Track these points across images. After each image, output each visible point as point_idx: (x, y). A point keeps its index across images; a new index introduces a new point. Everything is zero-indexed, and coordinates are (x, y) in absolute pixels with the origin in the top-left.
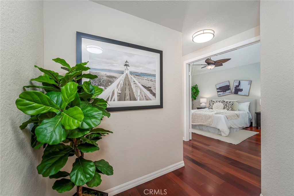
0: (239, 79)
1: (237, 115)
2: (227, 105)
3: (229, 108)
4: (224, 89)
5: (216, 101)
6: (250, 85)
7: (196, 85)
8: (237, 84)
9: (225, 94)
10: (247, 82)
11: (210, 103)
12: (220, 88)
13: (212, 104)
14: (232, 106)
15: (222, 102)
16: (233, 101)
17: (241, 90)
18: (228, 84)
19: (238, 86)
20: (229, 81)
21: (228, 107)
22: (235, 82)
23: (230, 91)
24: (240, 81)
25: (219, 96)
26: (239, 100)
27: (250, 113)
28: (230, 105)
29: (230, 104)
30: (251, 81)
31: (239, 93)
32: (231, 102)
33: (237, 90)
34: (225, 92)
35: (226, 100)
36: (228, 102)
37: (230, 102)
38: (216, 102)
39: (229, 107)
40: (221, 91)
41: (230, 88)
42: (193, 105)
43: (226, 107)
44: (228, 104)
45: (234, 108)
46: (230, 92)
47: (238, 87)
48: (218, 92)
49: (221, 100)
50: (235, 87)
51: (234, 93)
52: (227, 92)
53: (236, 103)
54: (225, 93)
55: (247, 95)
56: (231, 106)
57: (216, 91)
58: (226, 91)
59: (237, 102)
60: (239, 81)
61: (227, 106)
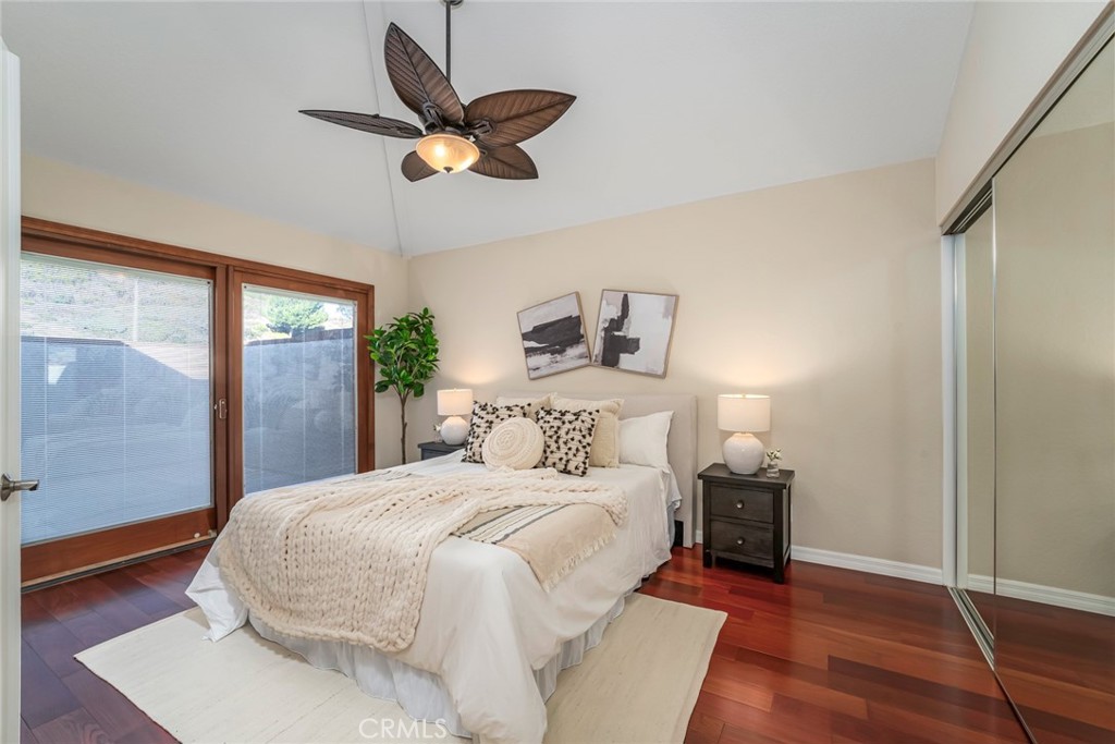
0: (626, 285)
1: (611, 514)
2: (562, 433)
3: (571, 456)
4: (556, 336)
5: (509, 408)
6: (670, 318)
7: (426, 310)
8: (615, 313)
9: (561, 367)
10: (658, 304)
11: (476, 420)
12: (538, 333)
13: (484, 425)
14: (589, 439)
15: (537, 414)
16: (592, 406)
17: (632, 346)
18: (575, 313)
19: (617, 324)
20: (578, 294)
21: (564, 449)
22: (604, 302)
23: (580, 349)
24: (626, 296)
25: (534, 374)
26: (622, 402)
27: (673, 475)
28: (578, 436)
29: (578, 424)
30: (677, 297)
31: (626, 360)
32: (584, 416)
33: (616, 347)
34: (561, 352)
35: (559, 404)
36: (569, 417)
37: (577, 415)
38: (503, 413)
39: (574, 445)
40: (542, 351)
41: (582, 331)
42: (404, 426)
43: (554, 446)
44: (567, 426)
45: (600, 452)
46: (581, 357)
47: (619, 330)
48: (529, 352)
49: (536, 401)
50: (606, 330)
51: (600, 359)
52: (572, 352)
53: (608, 422)
54: (558, 357)
55: (660, 372)
56: (585, 442)
57: (520, 346)
58: (565, 351)
59: (614, 412)
60: (623, 294)
61: (561, 441)
